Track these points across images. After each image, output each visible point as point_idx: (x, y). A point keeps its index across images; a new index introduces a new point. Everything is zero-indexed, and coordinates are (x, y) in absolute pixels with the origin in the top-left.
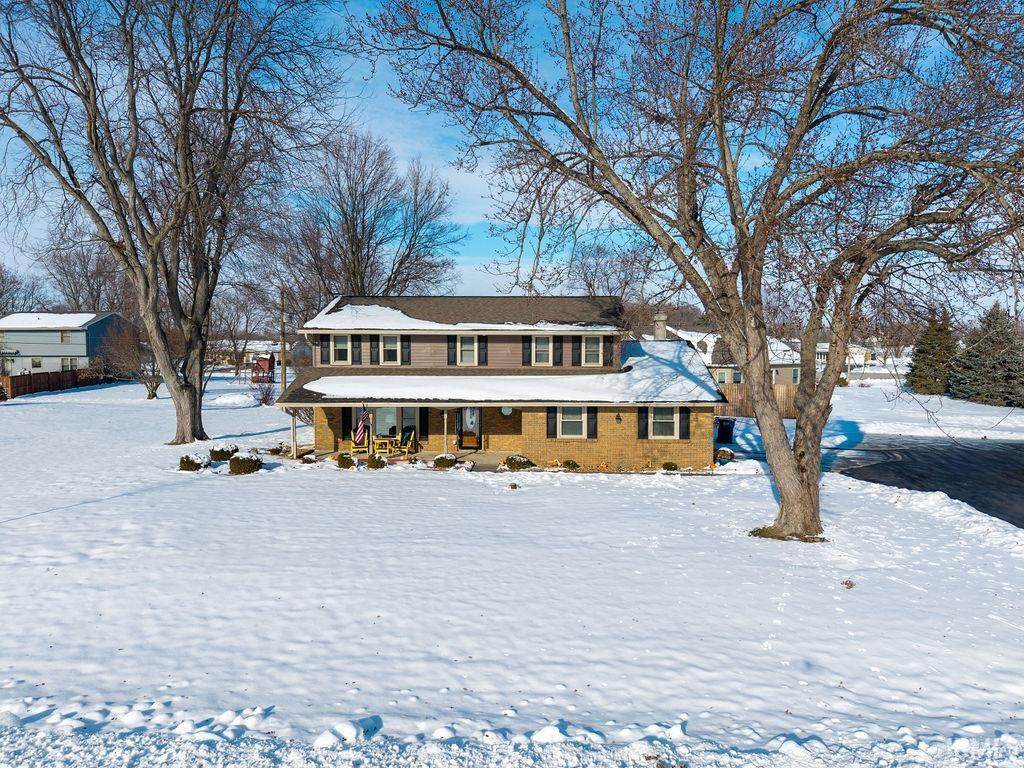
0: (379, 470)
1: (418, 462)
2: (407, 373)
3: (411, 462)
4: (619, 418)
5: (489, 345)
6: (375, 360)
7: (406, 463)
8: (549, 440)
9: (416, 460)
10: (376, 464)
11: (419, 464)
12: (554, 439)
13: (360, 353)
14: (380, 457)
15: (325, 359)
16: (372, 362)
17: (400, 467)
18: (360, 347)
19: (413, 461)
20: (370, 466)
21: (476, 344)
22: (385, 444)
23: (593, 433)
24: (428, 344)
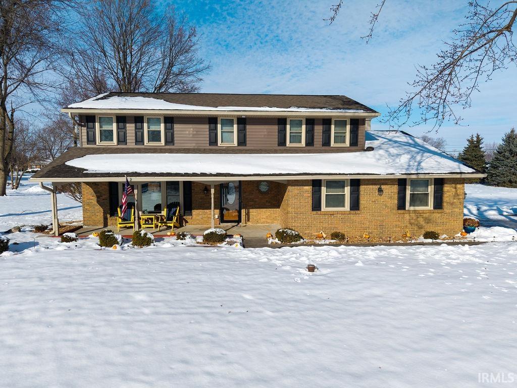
0: (145, 248)
1: (187, 238)
2: (171, 151)
3: (179, 238)
4: (380, 190)
5: (248, 127)
6: (139, 140)
7: (173, 239)
8: (315, 212)
9: (184, 236)
10: (142, 241)
11: (188, 240)
12: (319, 212)
13: (125, 134)
14: (146, 234)
15: (91, 140)
16: (137, 142)
17: (168, 244)
18: (125, 128)
19: (181, 236)
20: (134, 244)
21: (235, 126)
22: (152, 219)
23: (355, 205)
24: (191, 126)
